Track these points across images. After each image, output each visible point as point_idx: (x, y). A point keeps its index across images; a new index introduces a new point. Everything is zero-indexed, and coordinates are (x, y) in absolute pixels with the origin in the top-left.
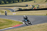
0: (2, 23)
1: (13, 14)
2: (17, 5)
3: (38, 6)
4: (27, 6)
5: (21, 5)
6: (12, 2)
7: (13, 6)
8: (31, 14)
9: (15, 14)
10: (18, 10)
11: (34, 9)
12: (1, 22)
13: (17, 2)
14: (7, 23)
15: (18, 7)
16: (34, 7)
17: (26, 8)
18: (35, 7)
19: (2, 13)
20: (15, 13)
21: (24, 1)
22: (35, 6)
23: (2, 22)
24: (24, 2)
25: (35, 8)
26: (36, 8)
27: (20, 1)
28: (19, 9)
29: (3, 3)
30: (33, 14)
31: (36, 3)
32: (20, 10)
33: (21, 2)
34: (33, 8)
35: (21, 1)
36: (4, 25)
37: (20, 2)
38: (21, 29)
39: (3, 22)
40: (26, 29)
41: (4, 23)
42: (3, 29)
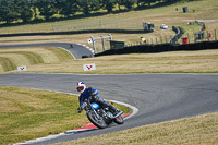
0: (35, 113)
1: (86, 69)
2: (103, 27)
3: (198, 29)
4: (148, 29)
5: (119, 28)
6: (77, 13)
7: (82, 29)
8: (168, 68)
9: (94, 68)
10: (107, 47)
11: (180, 42)
12: (30, 104)
13: (101, 10)
14: (58, 109)
15: (106, 36)
16: (182, 32)
17: (143, 39)
18: (184, 36)
19: (35, 63)
20: (94, 65)
21: (136, 6)
22: (184, 28)
23: (35, 106)
24: (136, 9)
25: (185, 39)
26: (192, 40)
27: (116, 7)
28: (112, 43)
29: (38, 16)
30: (175, 69)
31: (189, 17)
32: (117, 49)
33: (121, 11)
34: (174, 39)
35: (123, 7)
36: (43, 119)
37: (117, 12)
38: (121, 137)
39: (37, 104)
40: (145, 139)
41: (42, 110)
42: (38, 140)
